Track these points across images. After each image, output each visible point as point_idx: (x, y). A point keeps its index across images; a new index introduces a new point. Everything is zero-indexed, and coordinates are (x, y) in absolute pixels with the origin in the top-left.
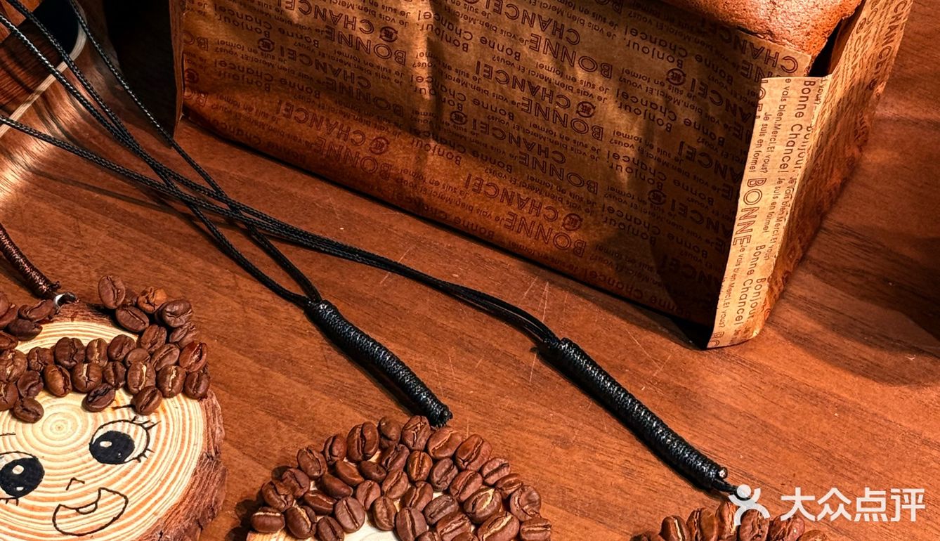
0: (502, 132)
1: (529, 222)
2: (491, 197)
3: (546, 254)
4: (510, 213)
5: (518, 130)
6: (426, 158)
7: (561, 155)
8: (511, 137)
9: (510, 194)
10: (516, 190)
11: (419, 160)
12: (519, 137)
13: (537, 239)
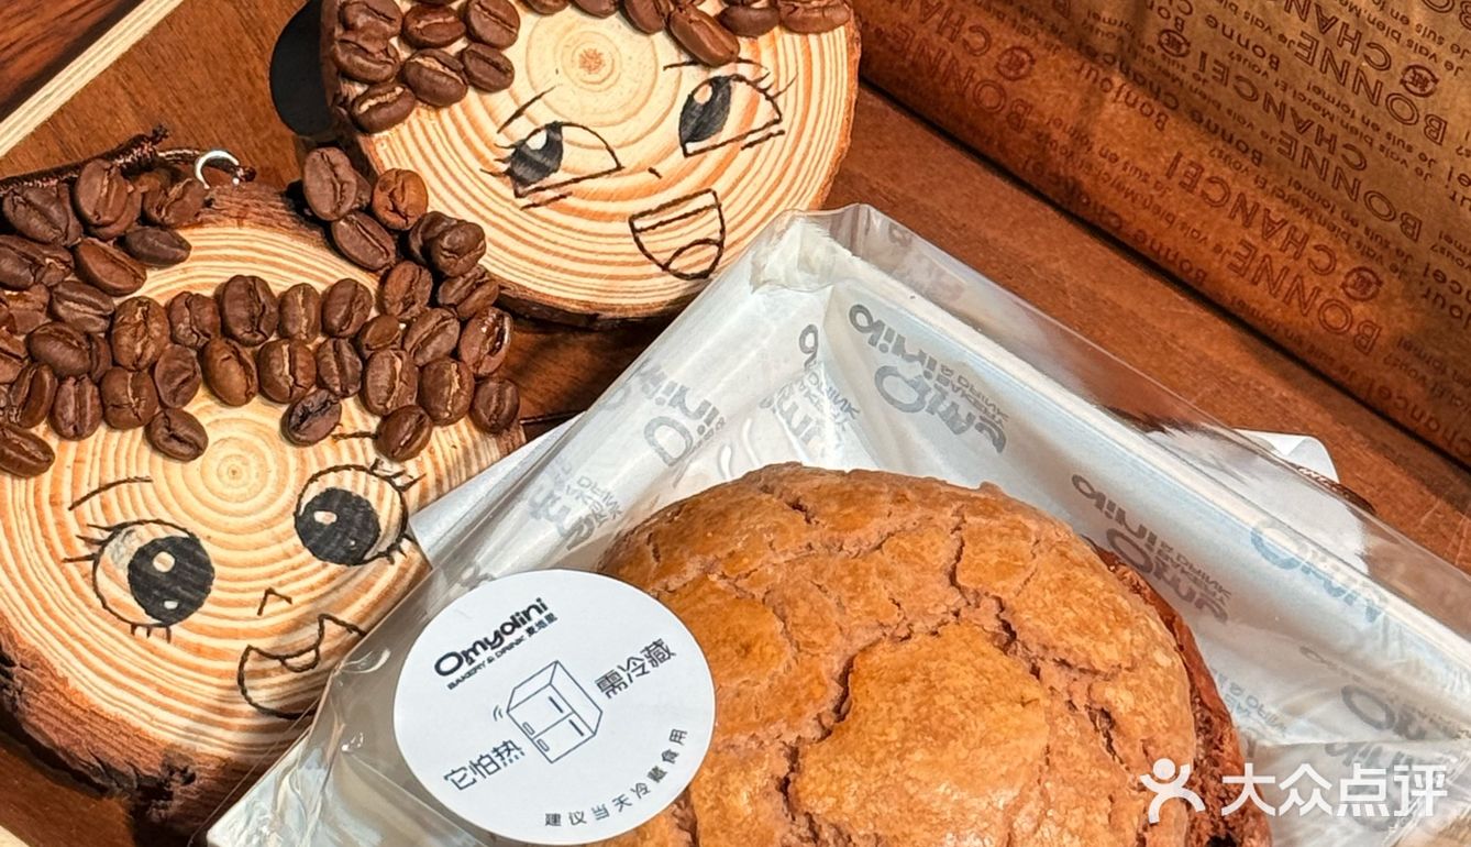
0: (1253, 87)
1: (1277, 267)
2: (1213, 203)
3: (1300, 337)
4: (1243, 243)
5: (1285, 90)
6: (1101, 104)
7: (1361, 155)
8: (1269, 101)
9: (1250, 206)
10: (1264, 202)
11: (1086, 107)
12: (1283, 105)
13: (1288, 303)
